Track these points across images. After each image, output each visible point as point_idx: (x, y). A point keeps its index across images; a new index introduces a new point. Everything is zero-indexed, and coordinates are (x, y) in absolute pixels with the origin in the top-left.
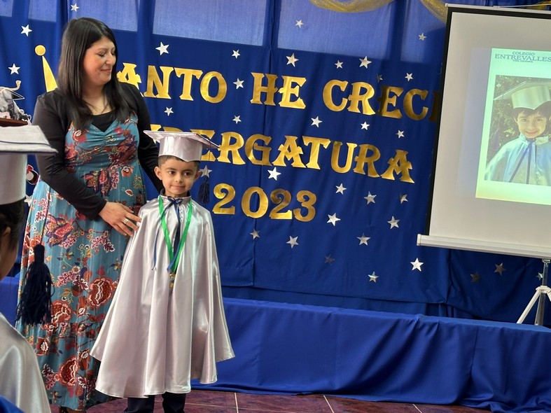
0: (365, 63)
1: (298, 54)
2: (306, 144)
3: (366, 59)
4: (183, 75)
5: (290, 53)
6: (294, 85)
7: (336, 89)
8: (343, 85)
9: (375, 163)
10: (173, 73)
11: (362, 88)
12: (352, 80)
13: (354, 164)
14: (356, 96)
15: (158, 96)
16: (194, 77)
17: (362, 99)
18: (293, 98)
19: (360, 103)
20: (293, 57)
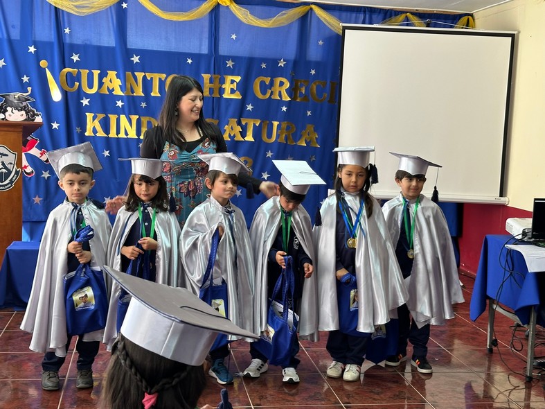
0: (282, 64)
1: (234, 59)
2: (243, 123)
3: (282, 60)
4: (152, 78)
5: (228, 58)
6: (232, 82)
7: (262, 83)
8: (267, 80)
9: (292, 135)
10: (144, 77)
11: (281, 82)
12: (273, 76)
13: (278, 136)
14: (277, 88)
15: (135, 94)
16: (160, 79)
17: (282, 89)
18: (232, 91)
19: (280, 92)
20: (230, 61)
